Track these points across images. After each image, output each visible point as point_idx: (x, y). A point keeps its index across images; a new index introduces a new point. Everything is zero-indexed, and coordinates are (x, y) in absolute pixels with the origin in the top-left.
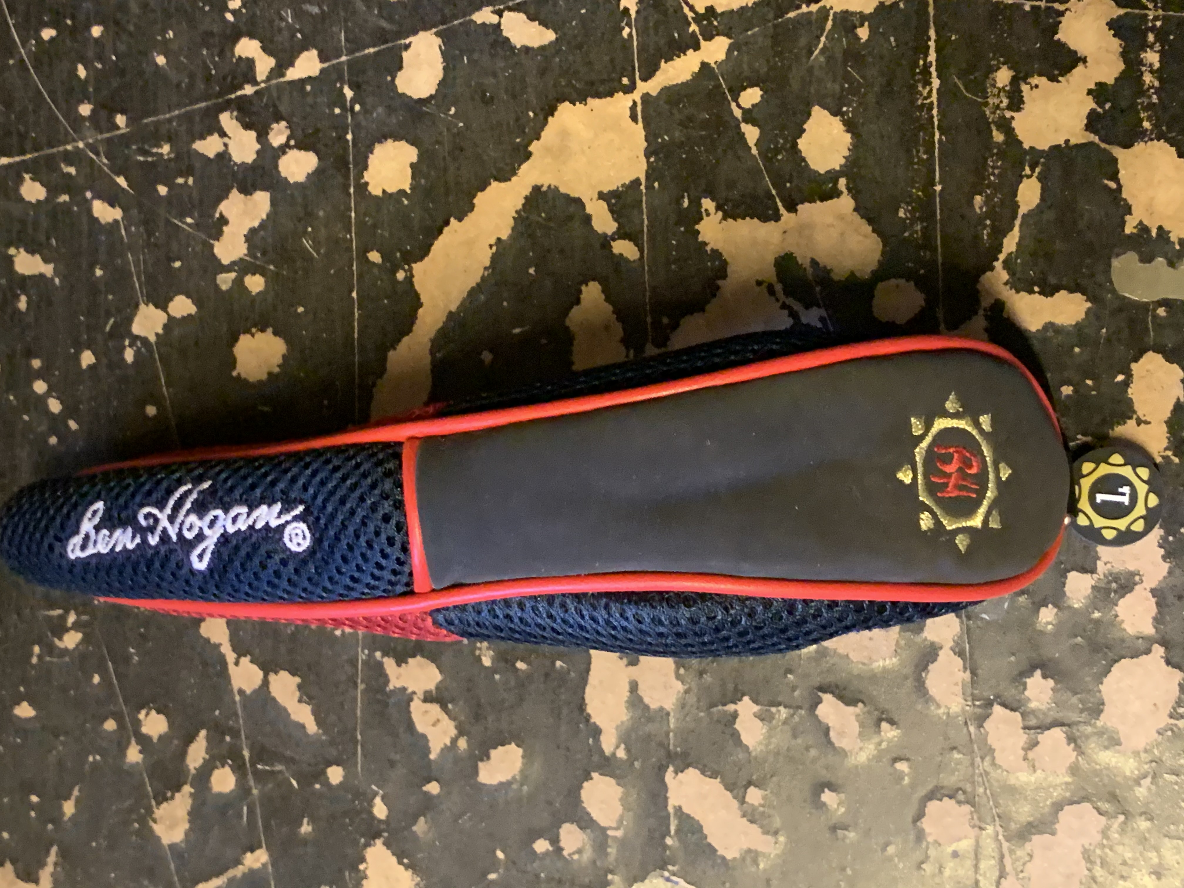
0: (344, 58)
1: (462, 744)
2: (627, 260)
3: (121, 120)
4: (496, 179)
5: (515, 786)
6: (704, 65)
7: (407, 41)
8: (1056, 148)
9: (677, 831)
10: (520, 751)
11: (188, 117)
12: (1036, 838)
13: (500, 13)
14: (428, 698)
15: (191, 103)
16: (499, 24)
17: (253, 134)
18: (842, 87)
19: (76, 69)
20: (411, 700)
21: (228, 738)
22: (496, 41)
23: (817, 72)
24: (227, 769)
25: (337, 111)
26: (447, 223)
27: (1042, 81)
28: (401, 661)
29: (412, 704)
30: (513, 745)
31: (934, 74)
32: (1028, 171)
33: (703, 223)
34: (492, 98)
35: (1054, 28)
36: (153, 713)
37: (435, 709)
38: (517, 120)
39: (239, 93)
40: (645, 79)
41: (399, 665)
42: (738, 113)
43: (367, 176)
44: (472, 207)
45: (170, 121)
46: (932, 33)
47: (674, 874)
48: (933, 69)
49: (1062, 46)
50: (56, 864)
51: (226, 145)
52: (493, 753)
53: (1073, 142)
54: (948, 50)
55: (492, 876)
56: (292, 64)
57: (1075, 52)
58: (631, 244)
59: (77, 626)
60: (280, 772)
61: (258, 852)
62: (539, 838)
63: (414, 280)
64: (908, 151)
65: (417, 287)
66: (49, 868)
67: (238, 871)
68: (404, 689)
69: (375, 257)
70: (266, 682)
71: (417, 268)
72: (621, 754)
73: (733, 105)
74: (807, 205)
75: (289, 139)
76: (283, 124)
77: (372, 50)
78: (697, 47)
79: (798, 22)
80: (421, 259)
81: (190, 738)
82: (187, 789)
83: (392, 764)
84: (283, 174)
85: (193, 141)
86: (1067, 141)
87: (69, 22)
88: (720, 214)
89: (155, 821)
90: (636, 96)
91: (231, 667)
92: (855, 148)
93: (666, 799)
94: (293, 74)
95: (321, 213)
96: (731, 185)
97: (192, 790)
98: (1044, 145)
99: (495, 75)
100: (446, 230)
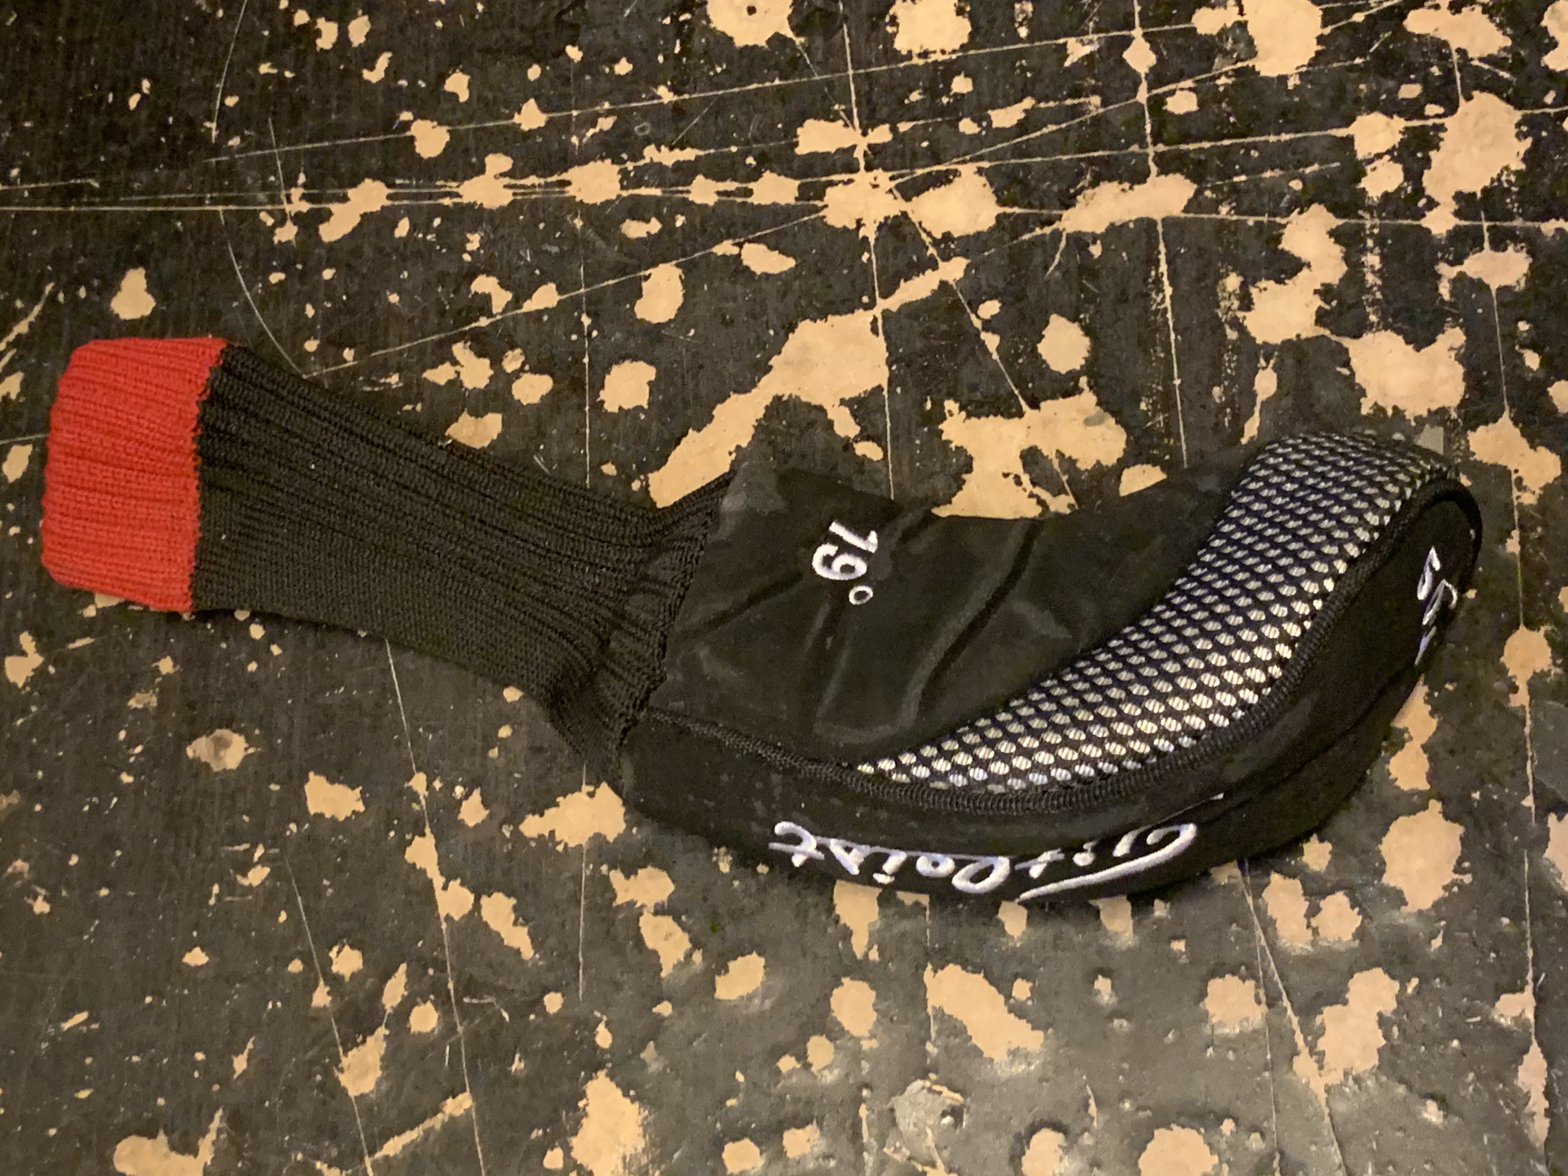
0: (582, 290)
1: (697, 957)
2: (871, 461)
3: (348, 354)
4: (735, 392)
5: (756, 1001)
6: (943, 284)
7: (647, 273)
8: (1287, 343)
9: (939, 1033)
10: (762, 961)
11: (421, 349)
12: (1327, 1010)
13: (740, 245)
14: (659, 911)
15: (424, 337)
16: (739, 255)
17: (487, 362)
18: (1078, 296)
19: (304, 310)
20: (641, 914)
21: (431, 971)
22: (736, 271)
23: (1053, 286)
24: (429, 1005)
25: (574, 337)
26: (685, 434)
27: (1271, 284)
28: (629, 872)
29: (642, 919)
30: (754, 954)
31: (1166, 282)
32: (1262, 362)
33: (945, 423)
34: (732, 321)
35: (1278, 239)
36: (347, 948)
37: (667, 922)
38: (758, 338)
39: (473, 325)
40: (885, 296)
41: (627, 877)
42: (978, 324)
43: (603, 395)
44: (711, 418)
45: (401, 353)
46: (1162, 248)
47: (936, 1083)
48: (1165, 279)
49: (1285, 254)
50: (219, 1131)
51: (458, 373)
52: (732, 965)
53: (1303, 337)
54: (1179, 261)
55: (731, 1102)
56: (529, 296)
57: (1299, 259)
58: (875, 445)
59: (262, 861)
60: (490, 1005)
61: (460, 1097)
62: (785, 1053)
63: (651, 489)
64: (1146, 352)
65: (653, 495)
66: (211, 1136)
67: (436, 1122)
68: (631, 904)
69: (609, 469)
70: (477, 905)
71: (653, 477)
72: (874, 955)
73: (973, 317)
74: (1049, 402)
75: (523, 364)
76: (518, 351)
77: (611, 282)
78: (935, 267)
79: (1032, 243)
80: (658, 468)
81: (388, 974)
82: (382, 1031)
83: (618, 986)
84: (516, 397)
85: (424, 370)
86: (1298, 336)
87: (299, 267)
88: (964, 414)
89: (342, 1071)
90: (877, 312)
91: (439, 894)
92: (1094, 350)
93: (925, 1001)
94: (529, 306)
95: (554, 432)
96: (974, 388)
97: (387, 1032)
98: (1276, 339)
99: (735, 299)
100: (684, 440)
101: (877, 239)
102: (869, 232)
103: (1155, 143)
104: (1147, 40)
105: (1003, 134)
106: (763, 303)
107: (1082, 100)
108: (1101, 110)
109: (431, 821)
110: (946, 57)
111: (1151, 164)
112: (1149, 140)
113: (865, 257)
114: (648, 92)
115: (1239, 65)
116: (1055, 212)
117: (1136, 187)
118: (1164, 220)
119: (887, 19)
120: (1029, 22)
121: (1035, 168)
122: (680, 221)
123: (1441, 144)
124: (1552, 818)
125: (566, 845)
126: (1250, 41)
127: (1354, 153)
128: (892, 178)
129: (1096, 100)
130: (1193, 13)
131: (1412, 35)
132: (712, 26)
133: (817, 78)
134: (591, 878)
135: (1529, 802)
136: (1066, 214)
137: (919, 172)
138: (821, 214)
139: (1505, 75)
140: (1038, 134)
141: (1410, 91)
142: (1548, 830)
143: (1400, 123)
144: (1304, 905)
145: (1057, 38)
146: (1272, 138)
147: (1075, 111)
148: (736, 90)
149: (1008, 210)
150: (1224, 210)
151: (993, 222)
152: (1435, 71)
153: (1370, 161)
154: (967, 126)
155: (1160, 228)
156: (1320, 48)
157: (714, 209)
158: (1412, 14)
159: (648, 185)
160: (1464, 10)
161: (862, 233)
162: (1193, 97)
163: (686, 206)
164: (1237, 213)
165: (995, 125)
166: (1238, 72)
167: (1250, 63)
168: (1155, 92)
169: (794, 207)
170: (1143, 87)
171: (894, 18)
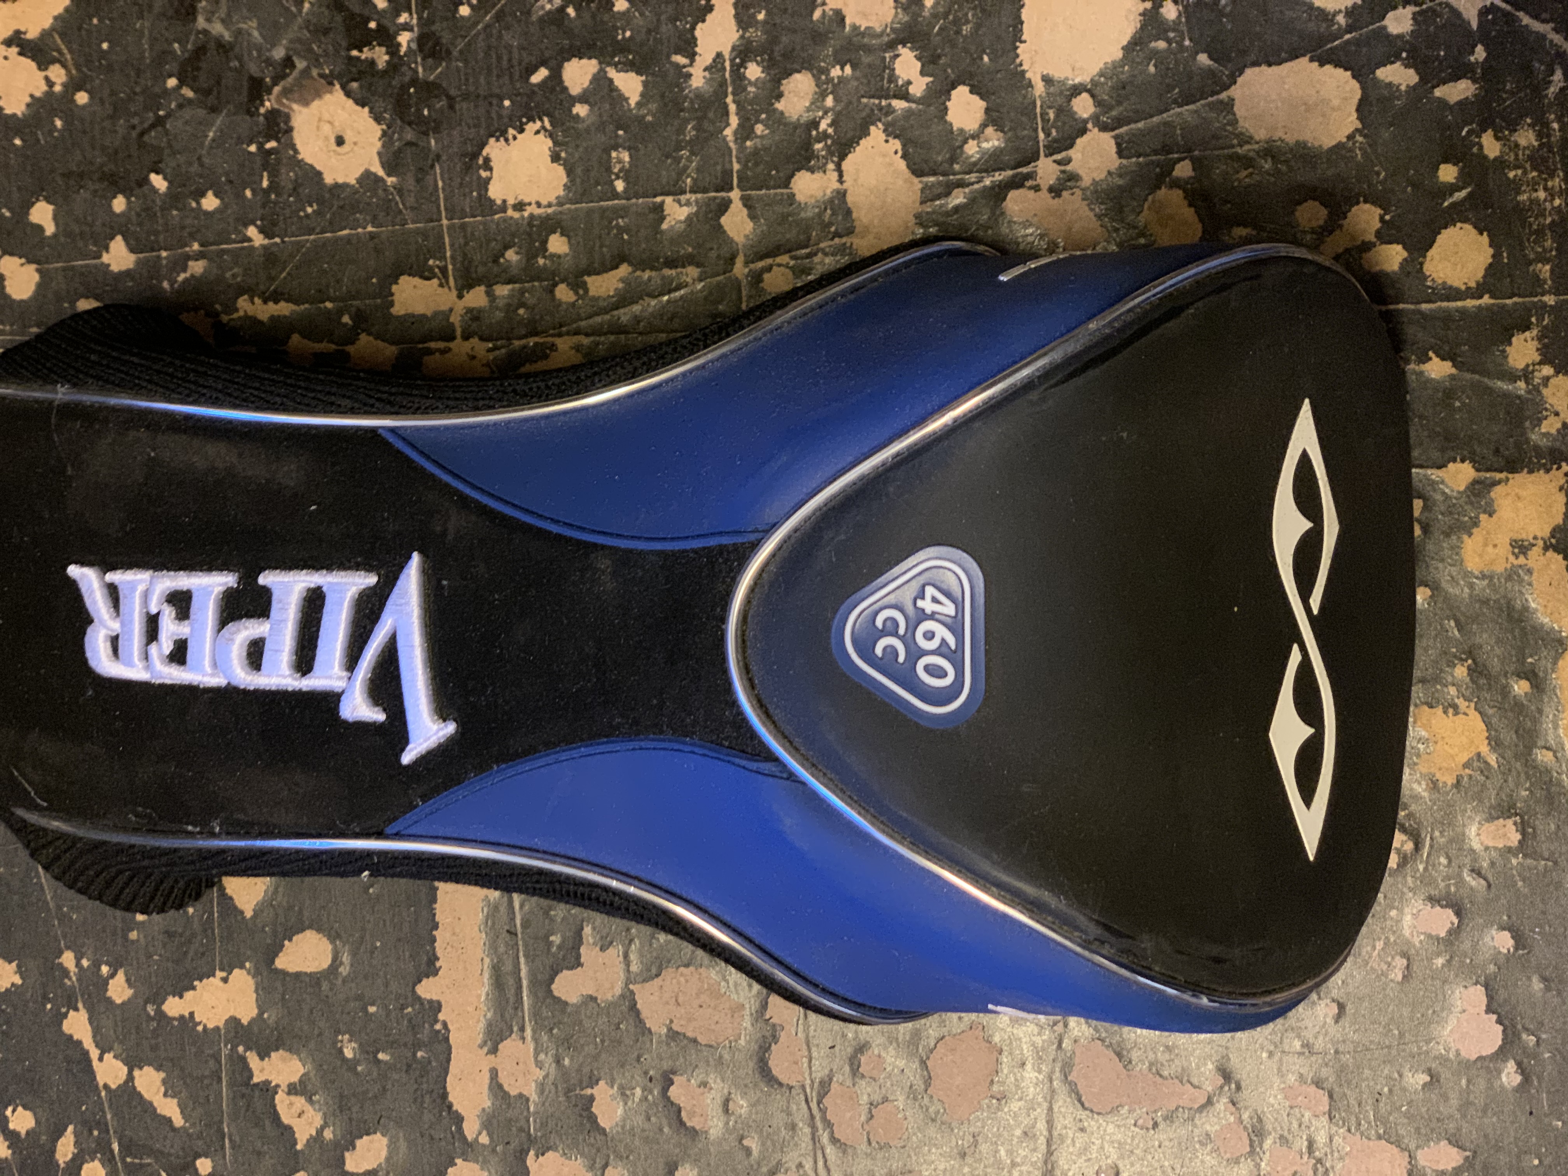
104: (745, 205)
105: (600, 305)
107: (679, 271)
108: (698, 285)
109: (82, 996)
110: (542, 211)
114: (238, 232)
115: (838, 241)
119: (481, 161)
120: (627, 175)
125: (205, 1026)
126: (849, 214)
128: (489, 350)
130: (793, 176)
131: (1010, 220)
132: (300, 157)
133: (411, 226)
134: (230, 1057)
137: (517, 344)
140: (636, 308)
145: (655, 196)
147: (673, 285)
148: (329, 235)
154: (564, 294)
158: (1013, 194)
160: (1065, 194)
162: (789, 274)
165: (591, 293)
166: (835, 251)
167: (848, 239)
168: (752, 266)
170: (740, 261)
171: (487, 160)
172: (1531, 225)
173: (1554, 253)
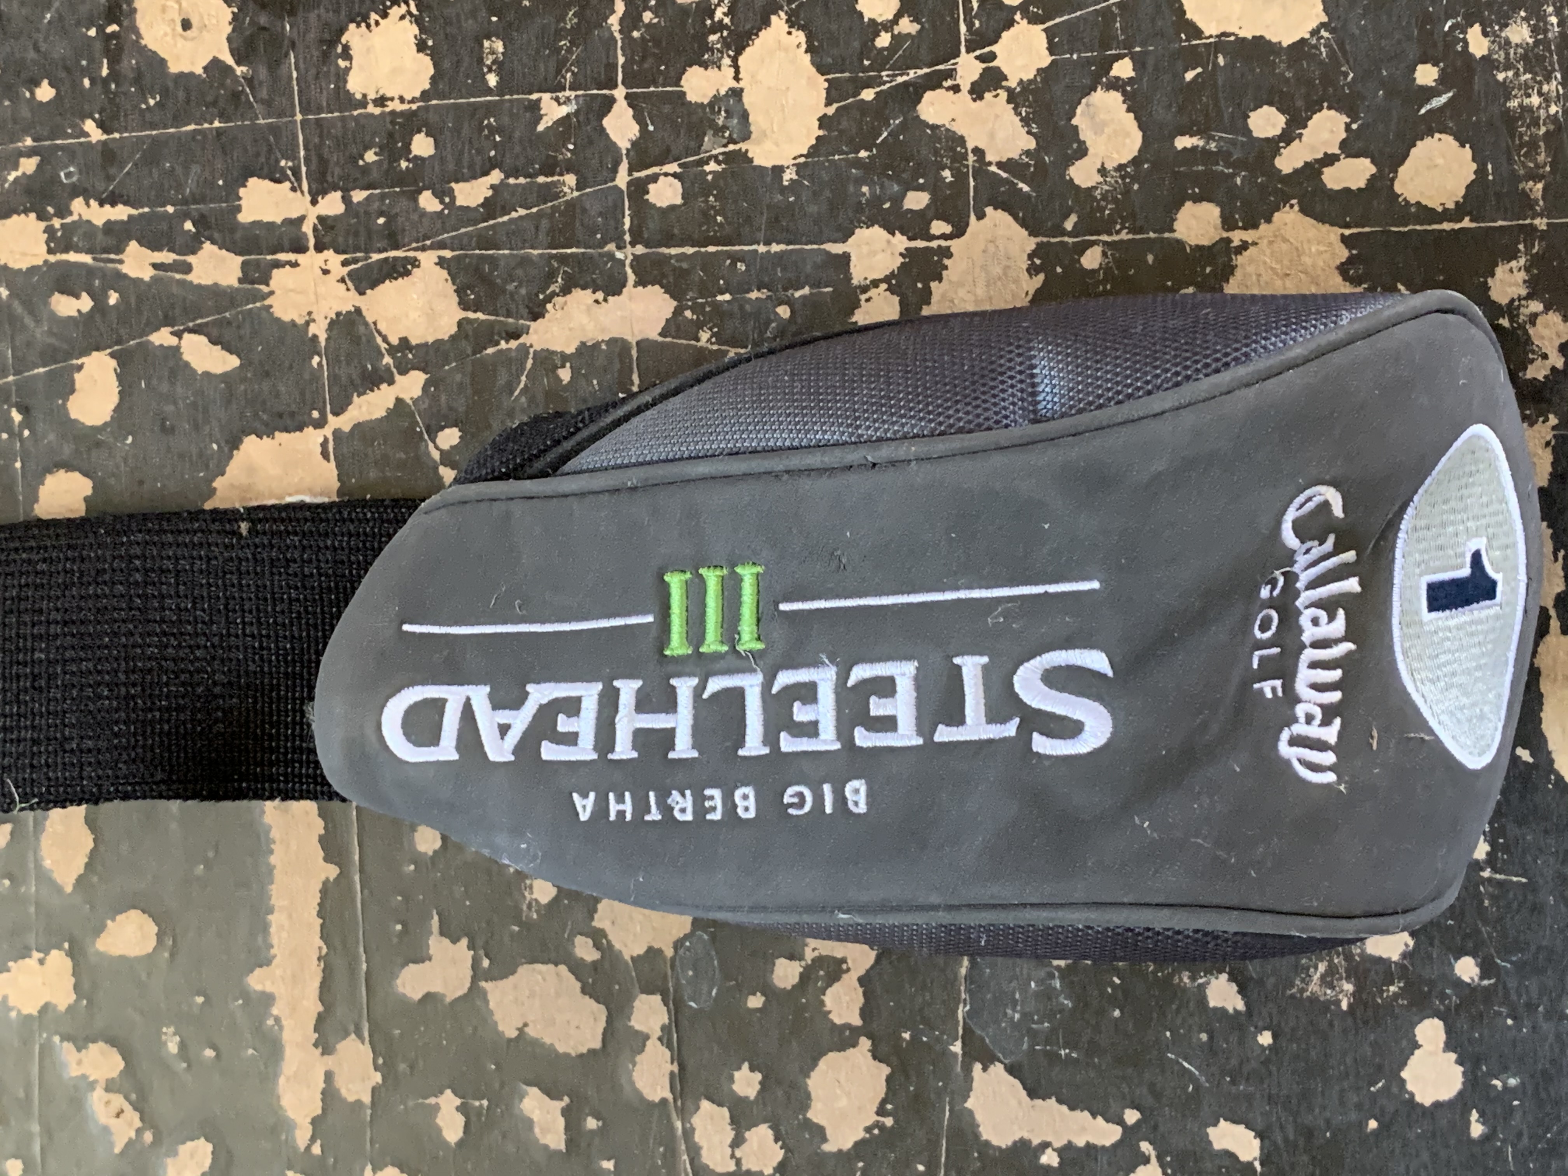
101: (327, 340)
102: (319, 330)
103: (633, 244)
104: (630, 105)
105: (466, 215)
106: (206, 410)
107: (556, 178)
108: (576, 194)
110: (405, 107)
111: (629, 271)
112: (627, 238)
113: (316, 360)
114: (74, 126)
115: (731, 147)
116: (521, 322)
117: (610, 298)
118: (638, 343)
119: (339, 49)
120: (500, 67)
121: (502, 263)
122: (113, 298)
123: (945, 273)
124: (978, 1067)
125: (18, 1012)
126: (745, 116)
127: (848, 278)
128: (345, 264)
129: (570, 179)
130: (684, 72)
131: (925, 124)
132: (143, 42)
133: (262, 121)
134: (43, 1047)
135: (957, 1048)
136: (533, 325)
137: (375, 257)
138: (267, 302)
139: (1026, 188)
140: (506, 218)
141: (916, 201)
142: (972, 1080)
143: (901, 242)
144: (730, 1134)
145: (530, 93)
146: (762, 249)
147: (549, 193)
148: (172, 130)
149: (471, 315)
150: (704, 336)
151: (454, 329)
152: (947, 174)
153: (865, 289)
154: (428, 202)
155: (634, 353)
156: (821, 133)
157: (149, 285)
158: (929, 96)
159: (78, 250)
160: (988, 96)
161: (313, 329)
162: (677, 184)
163: (119, 281)
164: (718, 343)
165: (459, 202)
166: (730, 158)
167: (743, 146)
168: (636, 175)
169: (237, 289)
170: (624, 167)
171: (346, 48)
172: (1521, 135)
173: (1548, 169)
